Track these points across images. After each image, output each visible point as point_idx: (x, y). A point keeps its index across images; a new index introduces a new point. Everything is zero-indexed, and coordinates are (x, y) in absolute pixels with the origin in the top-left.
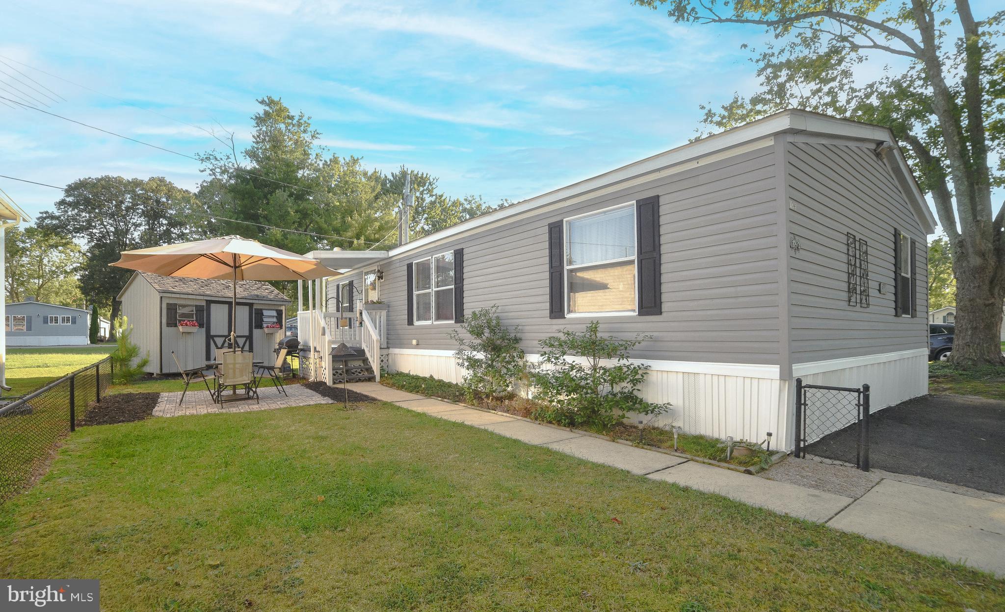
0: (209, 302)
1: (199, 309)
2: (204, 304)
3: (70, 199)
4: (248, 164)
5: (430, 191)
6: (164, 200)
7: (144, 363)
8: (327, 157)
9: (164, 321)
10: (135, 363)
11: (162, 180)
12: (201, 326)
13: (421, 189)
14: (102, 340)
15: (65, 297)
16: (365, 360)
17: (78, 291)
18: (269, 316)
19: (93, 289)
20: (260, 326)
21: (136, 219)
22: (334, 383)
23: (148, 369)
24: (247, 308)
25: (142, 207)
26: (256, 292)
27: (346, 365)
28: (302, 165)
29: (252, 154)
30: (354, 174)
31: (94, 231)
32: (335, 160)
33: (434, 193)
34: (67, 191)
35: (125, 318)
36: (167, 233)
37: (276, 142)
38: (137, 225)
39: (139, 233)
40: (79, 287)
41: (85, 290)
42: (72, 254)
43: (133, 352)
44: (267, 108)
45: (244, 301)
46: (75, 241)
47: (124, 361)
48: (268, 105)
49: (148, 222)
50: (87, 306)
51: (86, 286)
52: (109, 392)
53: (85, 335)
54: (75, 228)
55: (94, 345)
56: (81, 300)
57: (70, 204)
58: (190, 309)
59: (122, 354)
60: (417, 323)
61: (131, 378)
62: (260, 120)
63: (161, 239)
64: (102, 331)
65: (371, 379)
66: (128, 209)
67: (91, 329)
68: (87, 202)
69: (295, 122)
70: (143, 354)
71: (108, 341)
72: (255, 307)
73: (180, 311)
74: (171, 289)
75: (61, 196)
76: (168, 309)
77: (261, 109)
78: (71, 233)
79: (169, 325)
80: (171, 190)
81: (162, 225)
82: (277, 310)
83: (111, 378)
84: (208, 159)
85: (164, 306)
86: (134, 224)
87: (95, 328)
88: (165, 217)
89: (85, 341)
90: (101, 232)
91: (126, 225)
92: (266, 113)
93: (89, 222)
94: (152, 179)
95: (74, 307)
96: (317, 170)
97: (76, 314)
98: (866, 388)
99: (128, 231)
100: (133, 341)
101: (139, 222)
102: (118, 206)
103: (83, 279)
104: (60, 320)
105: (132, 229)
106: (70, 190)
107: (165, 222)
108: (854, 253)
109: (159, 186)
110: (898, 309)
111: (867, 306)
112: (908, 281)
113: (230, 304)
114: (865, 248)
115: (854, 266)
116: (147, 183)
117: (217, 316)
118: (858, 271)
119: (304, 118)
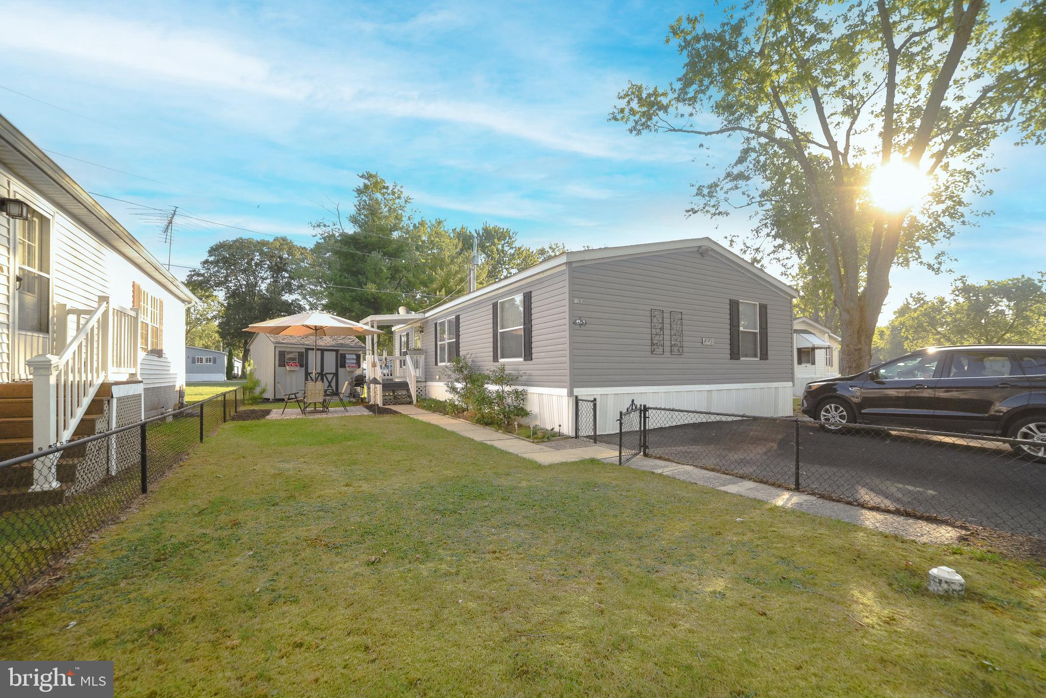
0: (307, 350)
1: (300, 354)
2: (304, 350)
3: (211, 259)
4: (351, 229)
5: (510, 245)
6: (287, 256)
7: (264, 391)
8: (416, 221)
9: (277, 363)
10: (257, 391)
11: (284, 239)
12: (301, 366)
13: (503, 242)
14: (235, 377)
15: (207, 340)
16: (408, 390)
17: (217, 335)
18: (350, 359)
19: (229, 334)
20: (343, 366)
21: (263, 274)
22: (384, 405)
23: (266, 396)
24: (334, 353)
25: (268, 262)
26: (341, 342)
27: (394, 393)
28: (395, 228)
29: (354, 220)
30: (438, 234)
31: (230, 285)
32: (422, 224)
33: (514, 246)
34: (210, 252)
35: (252, 361)
36: (289, 284)
37: (372, 210)
38: (263, 279)
39: (265, 285)
40: (218, 332)
41: (223, 335)
42: (212, 303)
43: (256, 383)
44: (366, 181)
45: (332, 348)
46: (215, 293)
47: (251, 389)
48: (368, 179)
49: (273, 277)
50: (223, 348)
51: (224, 331)
52: (242, 408)
53: (223, 373)
54: (215, 283)
55: (230, 381)
56: (218, 342)
57: (212, 263)
58: (295, 354)
59: (250, 385)
60: (440, 364)
61: (255, 400)
62: (360, 192)
63: (283, 290)
64: (236, 369)
65: (411, 403)
66: (256, 265)
67: (227, 368)
68: (225, 261)
69: (389, 191)
70: (263, 384)
71: (241, 378)
72: (340, 352)
73: (287, 356)
74: (282, 341)
75: (205, 256)
76: (279, 355)
77: (361, 183)
78: (212, 287)
79: (280, 366)
80: (291, 248)
81: (285, 277)
82: (356, 355)
83: (243, 402)
84: (319, 226)
85: (277, 353)
86: (261, 277)
87: (230, 367)
88: (286, 271)
89: (223, 377)
90: (235, 285)
91: (255, 279)
92: (366, 186)
93: (226, 277)
94: (276, 239)
95: (213, 349)
96: (408, 232)
97: (216, 356)
98: (595, 400)
99: (256, 283)
100: (257, 376)
101: (265, 275)
102: (249, 263)
103: (220, 325)
104: (204, 360)
105: (260, 282)
106: (212, 251)
107: (286, 275)
108: (661, 321)
109: (282, 245)
110: (735, 354)
111: (680, 353)
112: (755, 334)
113: (322, 351)
114: (679, 316)
115: (660, 329)
116: (272, 243)
117: (313, 360)
118: (667, 332)
119: (398, 188)
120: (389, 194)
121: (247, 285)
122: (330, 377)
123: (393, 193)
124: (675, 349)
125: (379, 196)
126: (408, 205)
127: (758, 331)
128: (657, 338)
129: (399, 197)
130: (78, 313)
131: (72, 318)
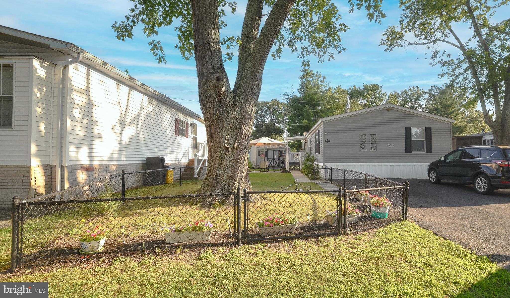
0: (268, 150)
1: (266, 152)
4: (299, 95)
6: (277, 107)
11: (275, 100)
12: (266, 156)
18: (284, 153)
20: (281, 156)
21: (267, 116)
22: (289, 170)
24: (278, 151)
25: (269, 111)
29: (300, 91)
32: (329, 89)
36: (278, 120)
39: (268, 121)
44: (304, 73)
45: (277, 149)
49: (271, 117)
58: (264, 152)
62: (301, 78)
65: (300, 170)
69: (315, 76)
72: (280, 151)
73: (261, 153)
74: (258, 148)
77: (302, 74)
79: (258, 156)
80: (278, 104)
84: (285, 95)
85: (258, 151)
86: (267, 118)
92: (304, 75)
94: (272, 101)
99: (265, 120)
102: (262, 112)
108: (365, 138)
109: (274, 103)
110: (408, 150)
111: (375, 150)
112: (424, 141)
113: (274, 150)
114: (375, 136)
115: (365, 141)
116: (270, 103)
117: (270, 154)
118: (368, 142)
119: (318, 73)
120: (314, 77)
121: (261, 121)
122: (271, 160)
123: (316, 76)
124: (373, 149)
125: (309, 79)
126: (325, 80)
127: (425, 140)
128: (363, 145)
129: (320, 77)
130: (202, 144)
131: (200, 145)
